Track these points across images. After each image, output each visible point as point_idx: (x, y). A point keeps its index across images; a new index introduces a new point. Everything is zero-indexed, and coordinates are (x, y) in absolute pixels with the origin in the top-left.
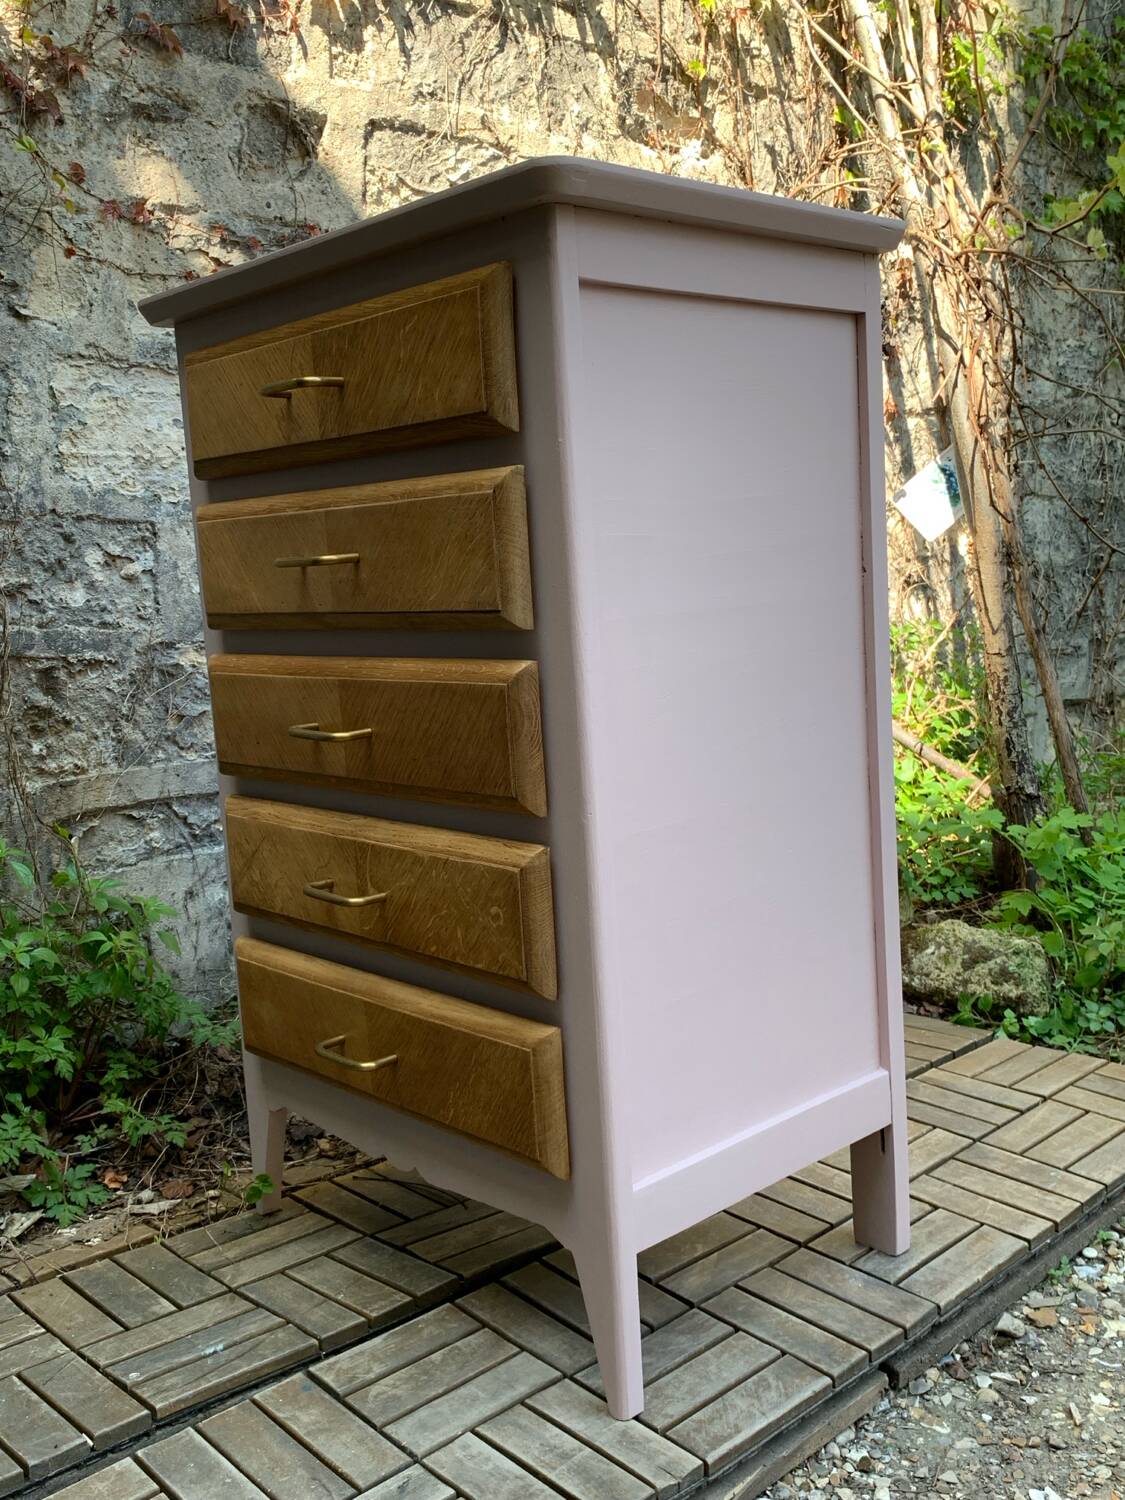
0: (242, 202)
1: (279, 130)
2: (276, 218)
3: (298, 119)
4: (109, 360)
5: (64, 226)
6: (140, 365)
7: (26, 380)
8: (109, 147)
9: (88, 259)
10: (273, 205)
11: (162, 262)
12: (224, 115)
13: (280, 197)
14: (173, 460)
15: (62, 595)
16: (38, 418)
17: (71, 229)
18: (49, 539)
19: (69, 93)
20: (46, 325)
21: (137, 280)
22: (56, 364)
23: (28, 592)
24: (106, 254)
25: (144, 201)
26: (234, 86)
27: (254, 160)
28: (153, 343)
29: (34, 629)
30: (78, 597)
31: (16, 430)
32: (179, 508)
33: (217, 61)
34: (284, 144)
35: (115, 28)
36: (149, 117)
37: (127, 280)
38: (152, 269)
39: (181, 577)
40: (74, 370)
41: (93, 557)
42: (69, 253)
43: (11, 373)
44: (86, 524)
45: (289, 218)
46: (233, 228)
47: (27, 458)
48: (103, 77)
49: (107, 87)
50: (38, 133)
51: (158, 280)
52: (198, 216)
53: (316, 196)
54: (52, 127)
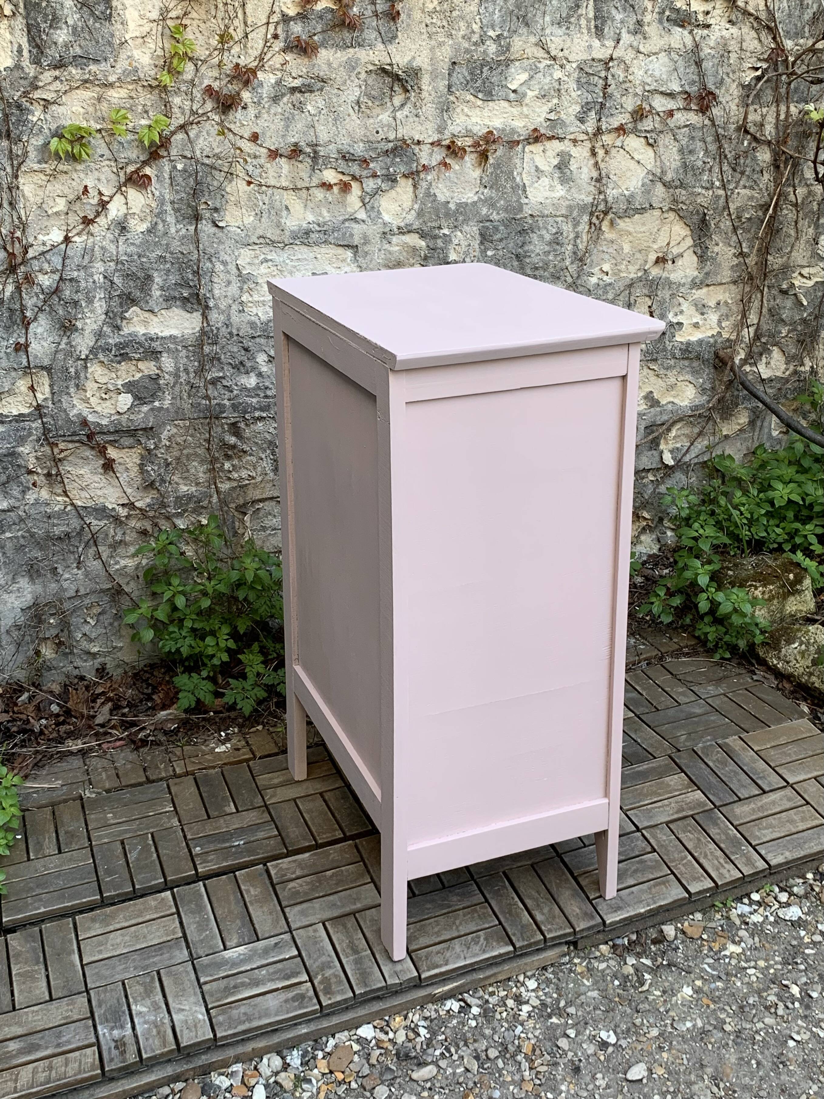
0: (360, 133)
1: (388, 80)
2: (382, 139)
3: (400, 73)
4: (273, 243)
5: (246, 167)
6: (291, 244)
7: (222, 262)
8: (276, 114)
9: (261, 185)
10: (381, 131)
11: (306, 180)
12: (348, 82)
13: (386, 126)
15: (243, 381)
16: (229, 283)
17: (250, 168)
18: (235, 350)
19: (250, 89)
20: (235, 229)
21: (291, 192)
22: (242, 251)
23: (223, 381)
24: (272, 182)
26: (356, 63)
27: (370, 104)
28: (299, 230)
29: (227, 403)
30: (251, 381)
31: (216, 292)
33: (345, 49)
34: (392, 89)
35: (278, 45)
36: (301, 92)
37: (285, 193)
40: (251, 252)
41: (261, 358)
42: (249, 183)
43: (214, 259)
44: (258, 340)
45: (392, 136)
46: (352, 151)
47: (222, 307)
48: (271, 75)
49: (273, 81)
50: (231, 117)
51: (304, 190)
52: (330, 147)
53: (411, 120)
54: (240, 112)
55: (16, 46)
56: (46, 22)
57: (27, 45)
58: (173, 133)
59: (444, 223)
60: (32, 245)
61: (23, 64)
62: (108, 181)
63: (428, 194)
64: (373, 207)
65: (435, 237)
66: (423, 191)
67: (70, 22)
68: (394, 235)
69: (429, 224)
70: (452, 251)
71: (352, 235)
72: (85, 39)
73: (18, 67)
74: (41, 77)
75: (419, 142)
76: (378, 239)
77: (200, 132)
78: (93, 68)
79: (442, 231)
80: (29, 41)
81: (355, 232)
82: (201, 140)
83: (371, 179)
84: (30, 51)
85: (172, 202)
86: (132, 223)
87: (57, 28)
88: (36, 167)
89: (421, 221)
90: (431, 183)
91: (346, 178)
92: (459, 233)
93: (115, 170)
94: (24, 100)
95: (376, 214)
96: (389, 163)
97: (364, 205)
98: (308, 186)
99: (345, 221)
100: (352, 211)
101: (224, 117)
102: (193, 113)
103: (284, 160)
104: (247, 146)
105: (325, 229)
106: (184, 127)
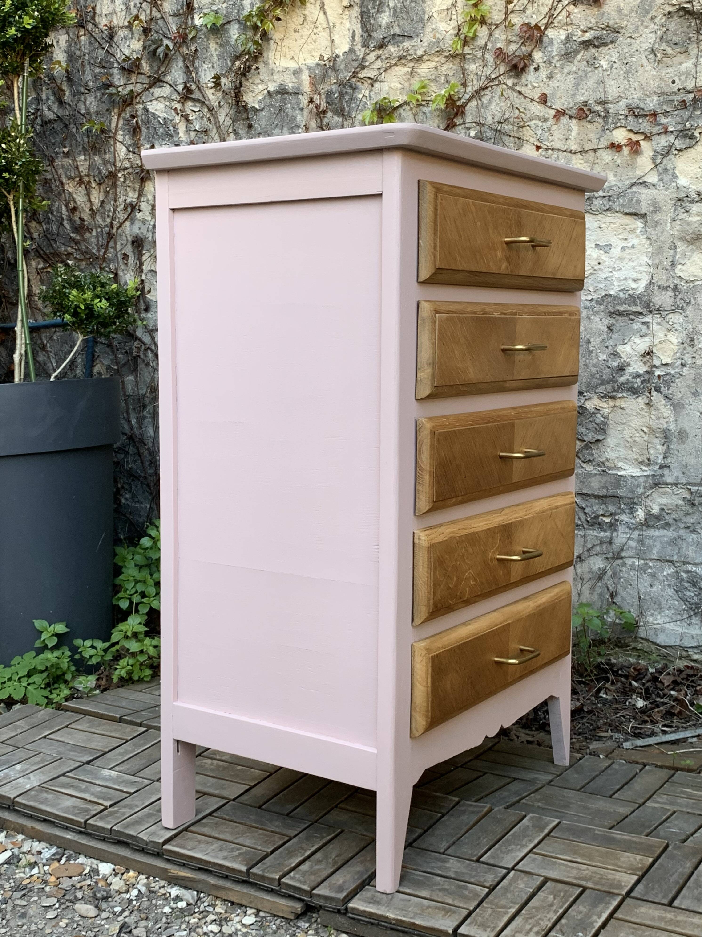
0: (653, 85)
2: (679, 90)
5: (536, 132)
8: (569, 73)
9: (547, 149)
10: (677, 81)
11: (595, 141)
12: (641, 28)
13: (683, 73)
14: (591, 271)
17: (539, 132)
19: (541, 49)
21: (579, 156)
24: (558, 145)
25: (584, 103)
27: (669, 50)
32: (593, 303)
34: (699, 32)
36: (595, 46)
37: (574, 157)
38: (588, 146)
39: (591, 349)
42: (538, 148)
45: (690, 85)
46: (643, 106)
48: (561, 32)
49: (563, 37)
50: (523, 80)
51: (592, 154)
52: (621, 103)
54: (532, 74)
55: (351, 32)
56: (374, 8)
57: (360, 30)
58: (469, 100)
61: (356, 48)
64: (666, 170)
67: (391, 5)
68: (692, 202)
71: (639, 201)
72: (403, 19)
73: (352, 50)
74: (367, 57)
76: (671, 206)
77: (492, 97)
78: (407, 44)
80: (362, 27)
81: (643, 197)
82: (493, 106)
83: (663, 136)
84: (362, 36)
87: (382, 12)
91: (635, 138)
94: (354, 80)
95: (671, 177)
96: (685, 117)
97: (656, 166)
98: (596, 147)
99: (633, 185)
100: (642, 174)
101: (516, 81)
102: (487, 78)
103: (574, 121)
104: (537, 109)
105: (609, 194)
106: (478, 94)
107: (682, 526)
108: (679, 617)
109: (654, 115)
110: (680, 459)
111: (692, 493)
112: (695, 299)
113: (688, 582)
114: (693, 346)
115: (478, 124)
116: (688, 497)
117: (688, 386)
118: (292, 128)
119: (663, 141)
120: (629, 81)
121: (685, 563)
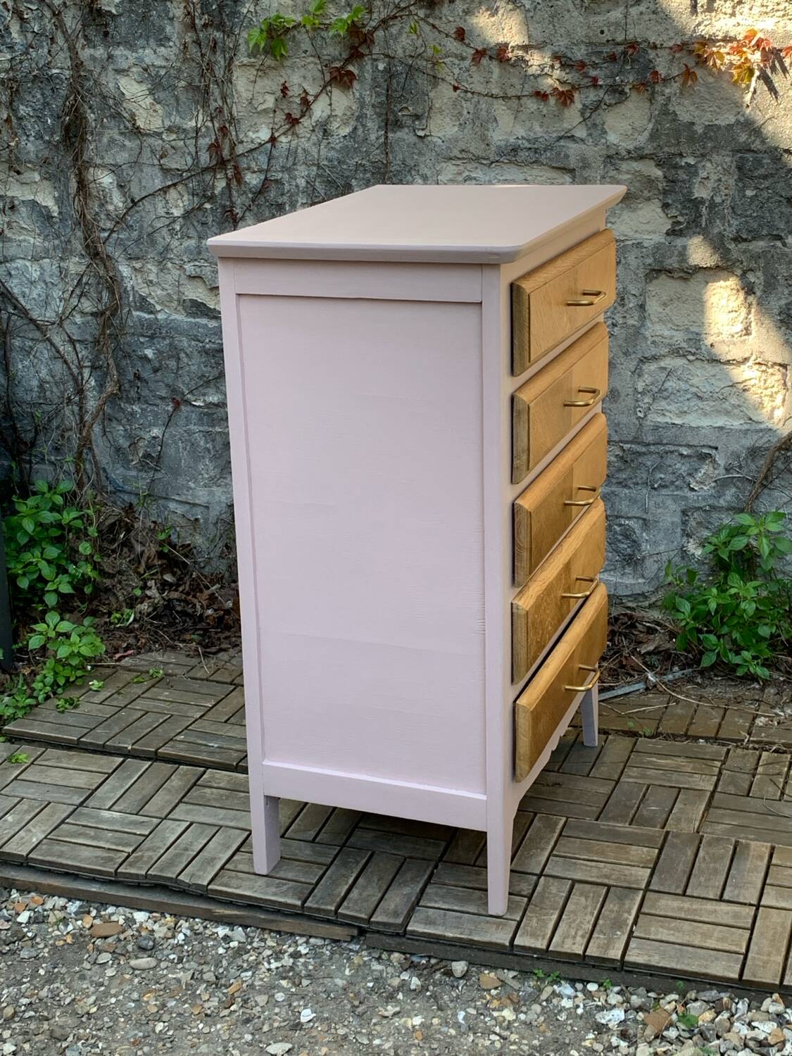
0: (580, 33)
2: (608, 41)
4: (477, 159)
5: (453, 71)
6: (497, 161)
9: (466, 92)
10: (606, 31)
11: (518, 87)
13: (612, 24)
17: (456, 71)
20: (436, 139)
21: (501, 101)
22: (443, 165)
24: (479, 88)
25: (506, 45)
28: (506, 145)
37: (495, 101)
38: (511, 92)
40: (454, 167)
42: (456, 89)
43: (413, 173)
45: (620, 38)
46: (569, 55)
50: (437, 12)
51: (515, 100)
53: (646, 17)
54: (446, 6)
58: (376, 29)
59: (685, 149)
60: (242, 142)
62: (314, 79)
63: (665, 112)
64: (595, 125)
65: (676, 167)
66: (659, 107)
68: (623, 159)
69: (666, 149)
70: (696, 186)
71: (567, 156)
75: (655, 47)
76: (599, 163)
77: (402, 28)
79: (685, 160)
81: (571, 152)
82: (403, 38)
83: (592, 90)
85: (373, 106)
86: (334, 125)
88: (246, 60)
89: (655, 145)
90: (669, 98)
91: (562, 88)
92: (708, 165)
93: (319, 67)
95: (600, 132)
96: (615, 71)
97: (584, 120)
98: (519, 94)
99: (560, 138)
100: (570, 127)
101: (428, 12)
102: (396, 7)
103: (495, 63)
104: (453, 45)
105: (536, 146)
106: (384, 23)
107: (614, 481)
108: (613, 567)
109: (582, 65)
110: (612, 418)
111: (624, 451)
112: (625, 258)
113: (621, 535)
114: (623, 305)
115: (387, 56)
116: (621, 454)
117: (620, 346)
118: (161, 40)
119: (593, 96)
120: (554, 26)
121: (617, 517)
